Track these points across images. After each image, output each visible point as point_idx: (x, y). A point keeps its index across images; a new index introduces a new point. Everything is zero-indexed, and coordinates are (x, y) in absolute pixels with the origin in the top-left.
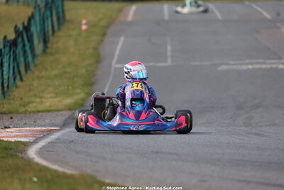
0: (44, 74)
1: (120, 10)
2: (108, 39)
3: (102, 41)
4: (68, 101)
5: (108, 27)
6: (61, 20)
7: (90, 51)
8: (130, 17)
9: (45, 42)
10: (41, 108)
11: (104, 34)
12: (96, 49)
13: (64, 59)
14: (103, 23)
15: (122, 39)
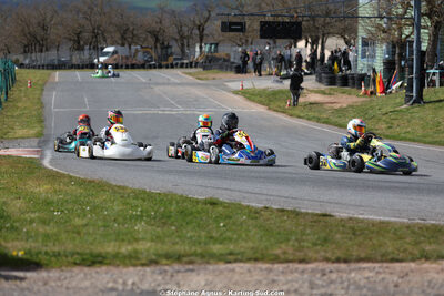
0: (9, 114)
1: (49, 75)
2: (44, 93)
3: (41, 94)
4: (32, 132)
5: (44, 85)
6: (14, 80)
7: (36, 101)
8: (57, 79)
9: (7, 94)
10: (17, 136)
11: (43, 90)
12: (39, 99)
13: (20, 105)
14: (40, 82)
15: (54, 93)
